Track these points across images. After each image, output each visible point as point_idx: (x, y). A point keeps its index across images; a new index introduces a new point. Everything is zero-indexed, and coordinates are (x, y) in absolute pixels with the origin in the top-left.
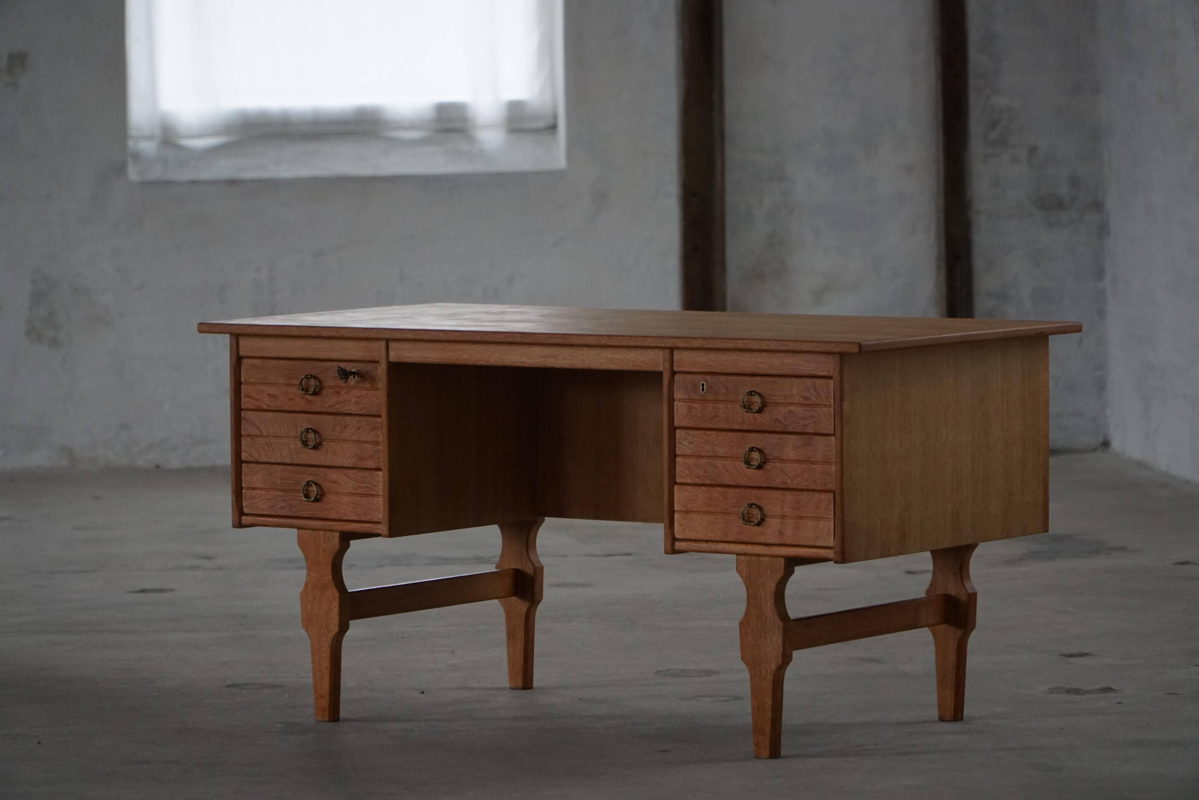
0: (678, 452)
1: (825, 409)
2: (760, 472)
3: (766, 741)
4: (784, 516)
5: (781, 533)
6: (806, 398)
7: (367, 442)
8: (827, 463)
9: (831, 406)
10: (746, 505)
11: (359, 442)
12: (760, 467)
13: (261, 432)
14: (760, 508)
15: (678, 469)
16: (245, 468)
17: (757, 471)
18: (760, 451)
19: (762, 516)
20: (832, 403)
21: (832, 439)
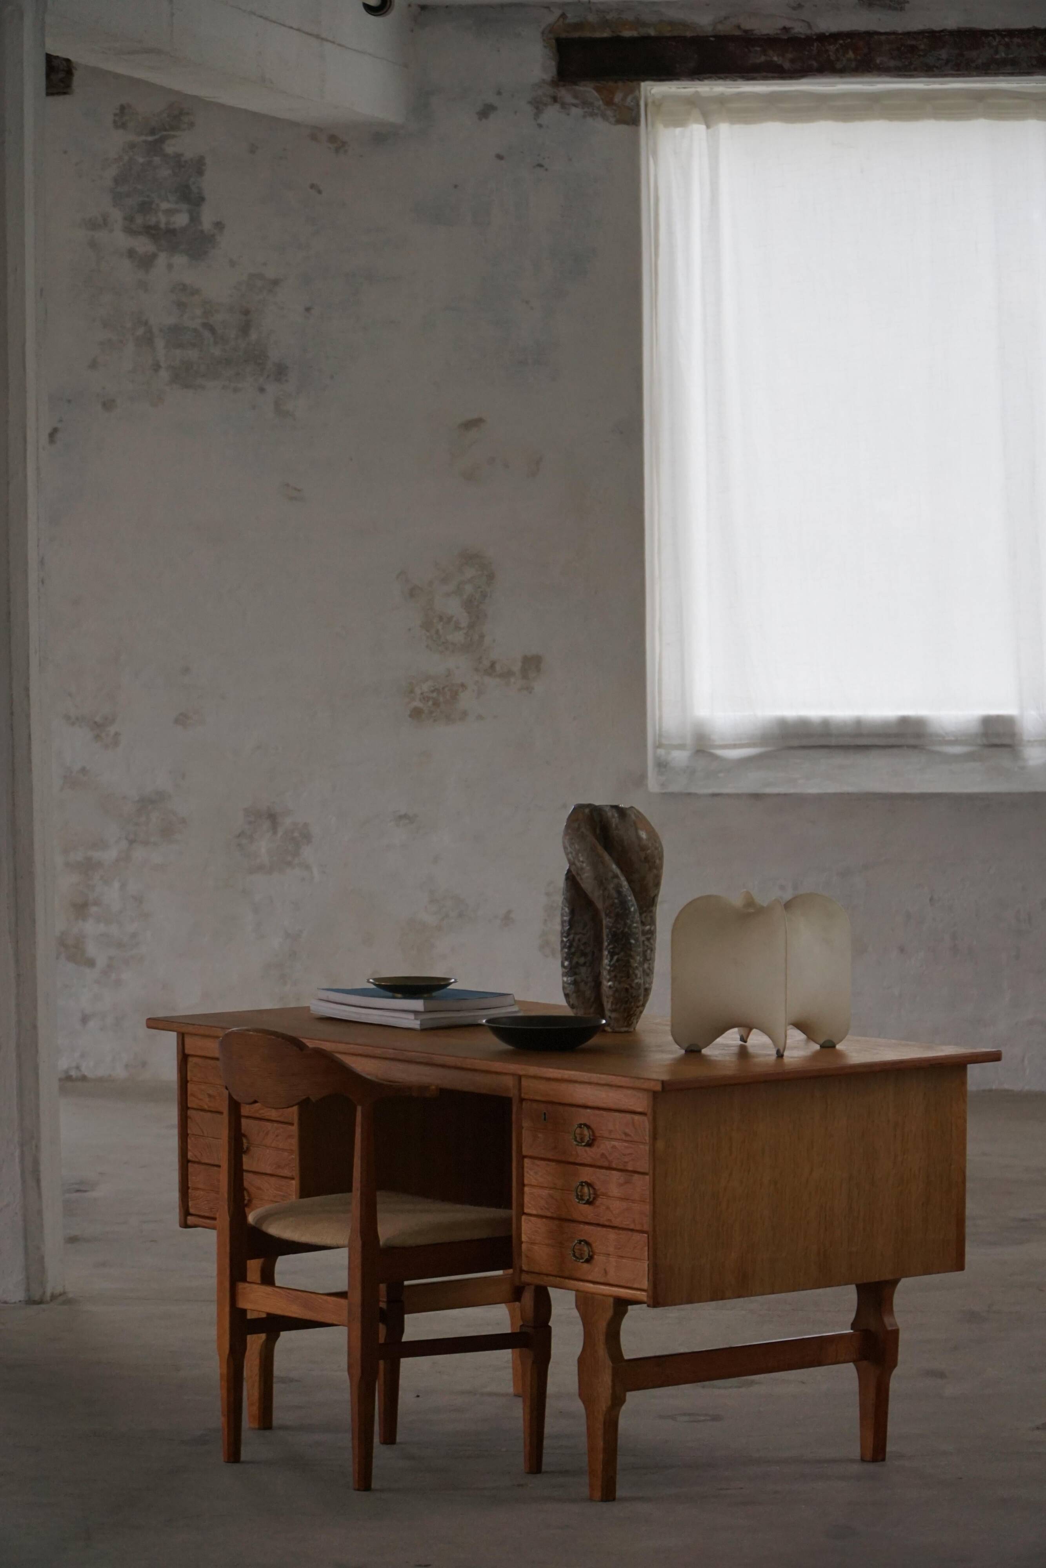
0: (526, 1182)
1: (642, 1146)
2: (591, 1207)
3: (599, 1483)
4: (608, 1254)
5: (607, 1272)
6: (626, 1134)
7: (283, 1150)
8: (643, 1202)
9: (646, 1143)
10: (576, 1241)
11: (277, 1149)
12: (589, 1202)
13: (203, 1132)
14: (588, 1244)
15: (527, 1199)
16: (191, 1168)
17: (587, 1206)
18: (590, 1185)
19: (591, 1253)
20: (648, 1141)
21: (647, 1177)
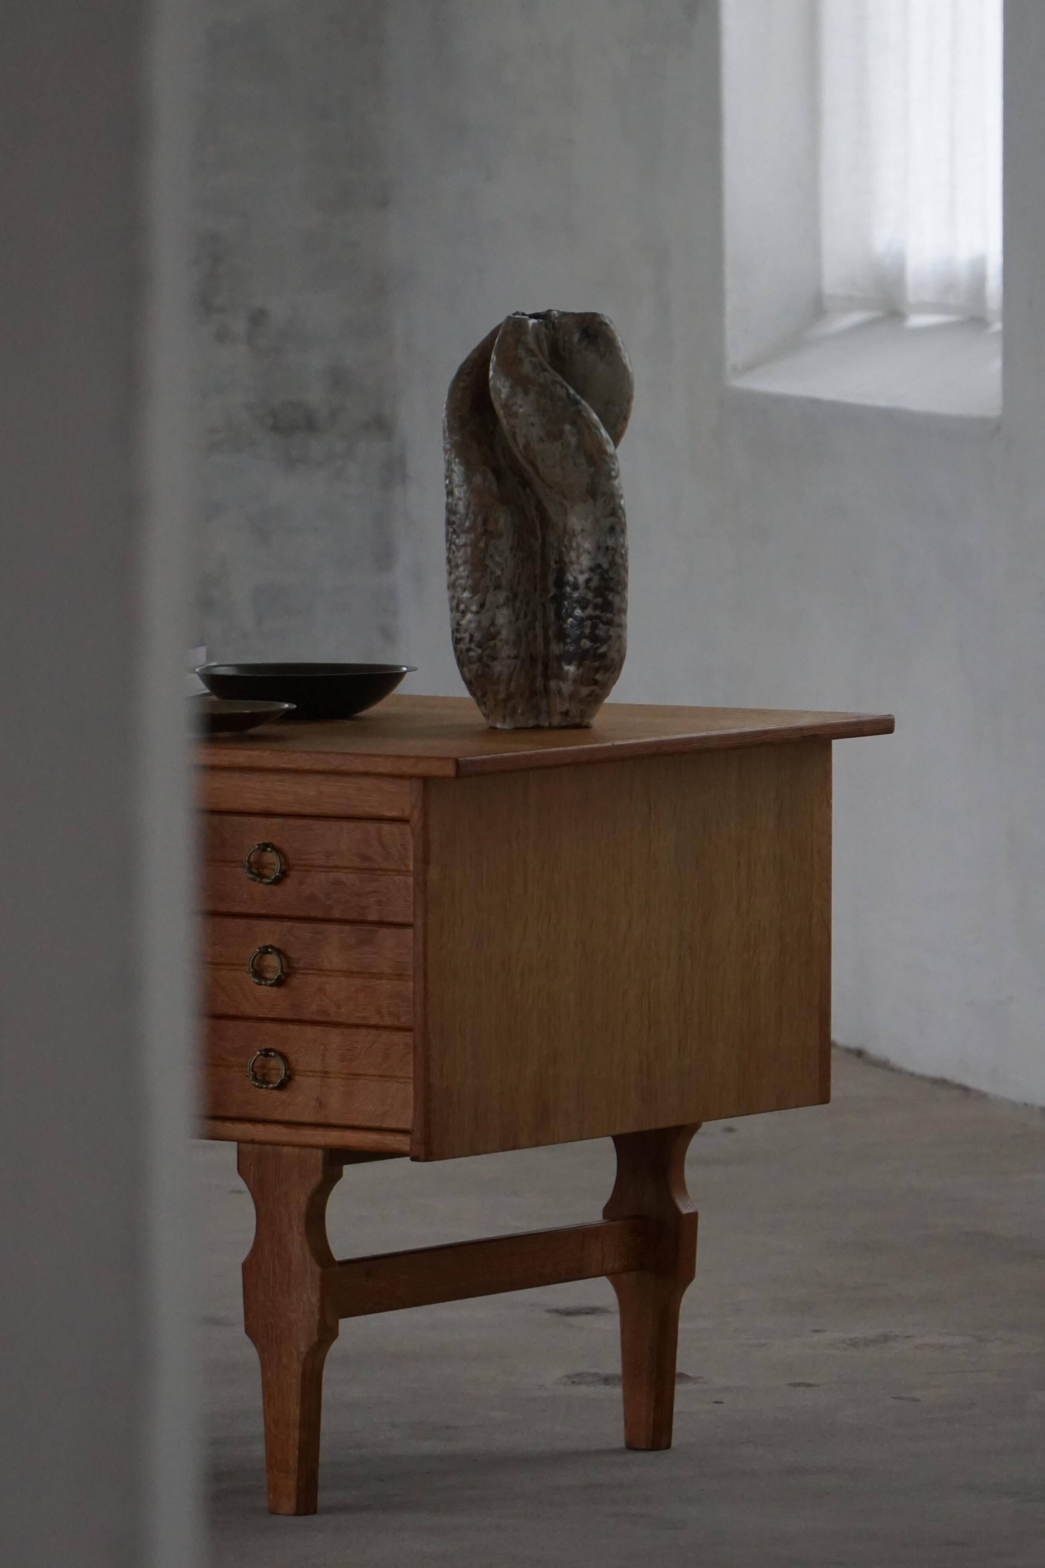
1: (398, 878)
2: (283, 991)
3: (290, 1483)
4: (326, 1072)
5: (321, 1104)
6: (365, 858)
8: (400, 976)
9: (409, 871)
10: (258, 1053)
12: (279, 983)
14: (283, 1057)
17: (275, 989)
18: (279, 952)
19: (288, 1072)
20: (411, 868)
21: (409, 932)
